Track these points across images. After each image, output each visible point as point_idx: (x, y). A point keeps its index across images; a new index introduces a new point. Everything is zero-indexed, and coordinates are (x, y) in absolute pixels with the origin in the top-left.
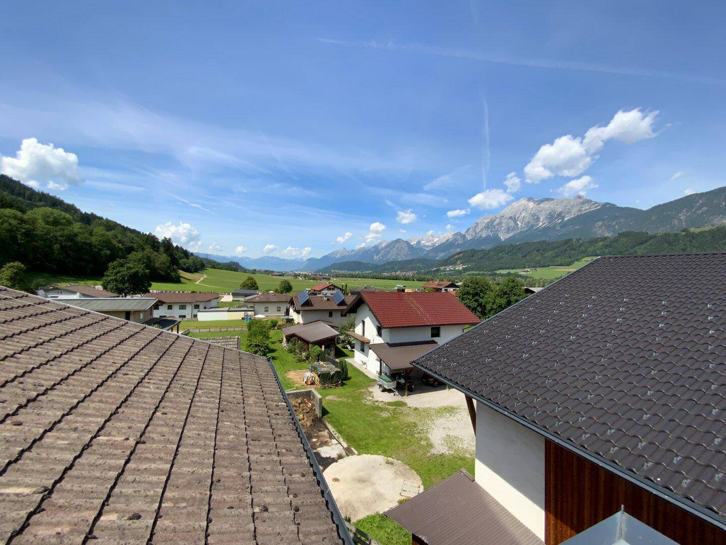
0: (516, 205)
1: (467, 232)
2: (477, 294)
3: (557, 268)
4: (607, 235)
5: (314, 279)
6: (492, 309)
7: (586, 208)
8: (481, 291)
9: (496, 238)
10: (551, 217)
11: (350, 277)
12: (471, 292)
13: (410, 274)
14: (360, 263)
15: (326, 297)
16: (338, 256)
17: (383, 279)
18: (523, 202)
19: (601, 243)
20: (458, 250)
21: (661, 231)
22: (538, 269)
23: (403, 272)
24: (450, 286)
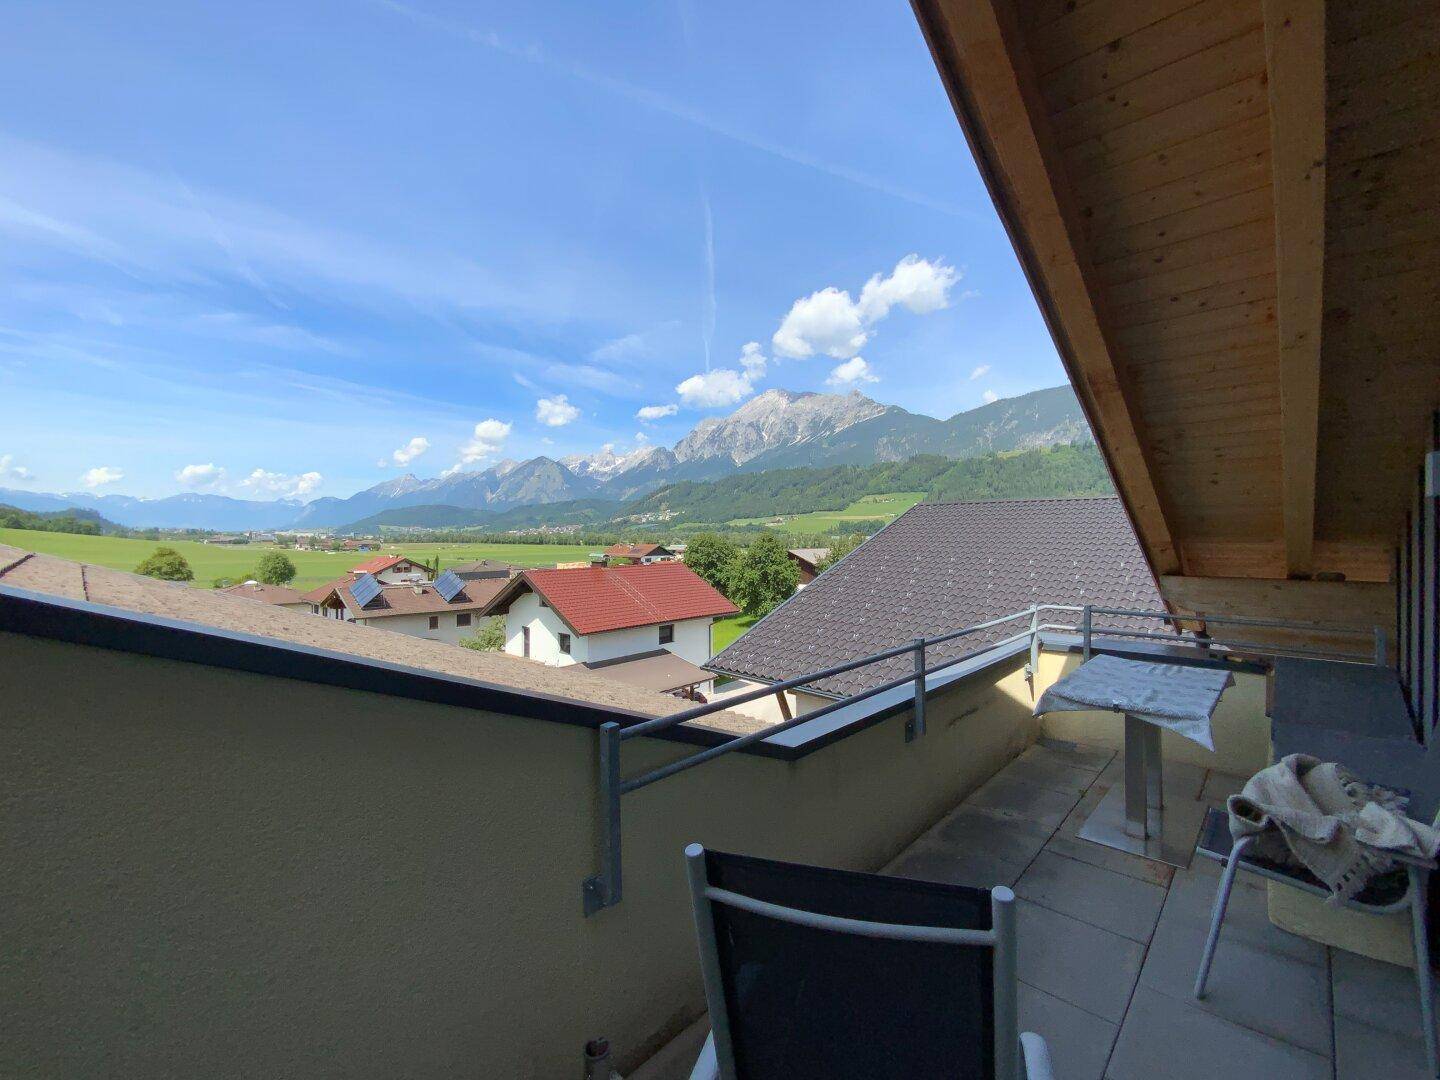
0: (758, 401)
1: (676, 447)
2: (712, 565)
3: (825, 516)
4: (895, 459)
5: (336, 549)
6: (738, 590)
7: (867, 413)
8: (719, 558)
9: (728, 461)
10: (815, 425)
11: (428, 541)
12: (702, 562)
13: (569, 531)
14: (456, 510)
15: (418, 586)
16: (398, 492)
17: (510, 542)
18: (771, 396)
19: (886, 473)
20: (662, 482)
21: (963, 455)
22: (796, 517)
23: (554, 526)
24: (654, 553)
